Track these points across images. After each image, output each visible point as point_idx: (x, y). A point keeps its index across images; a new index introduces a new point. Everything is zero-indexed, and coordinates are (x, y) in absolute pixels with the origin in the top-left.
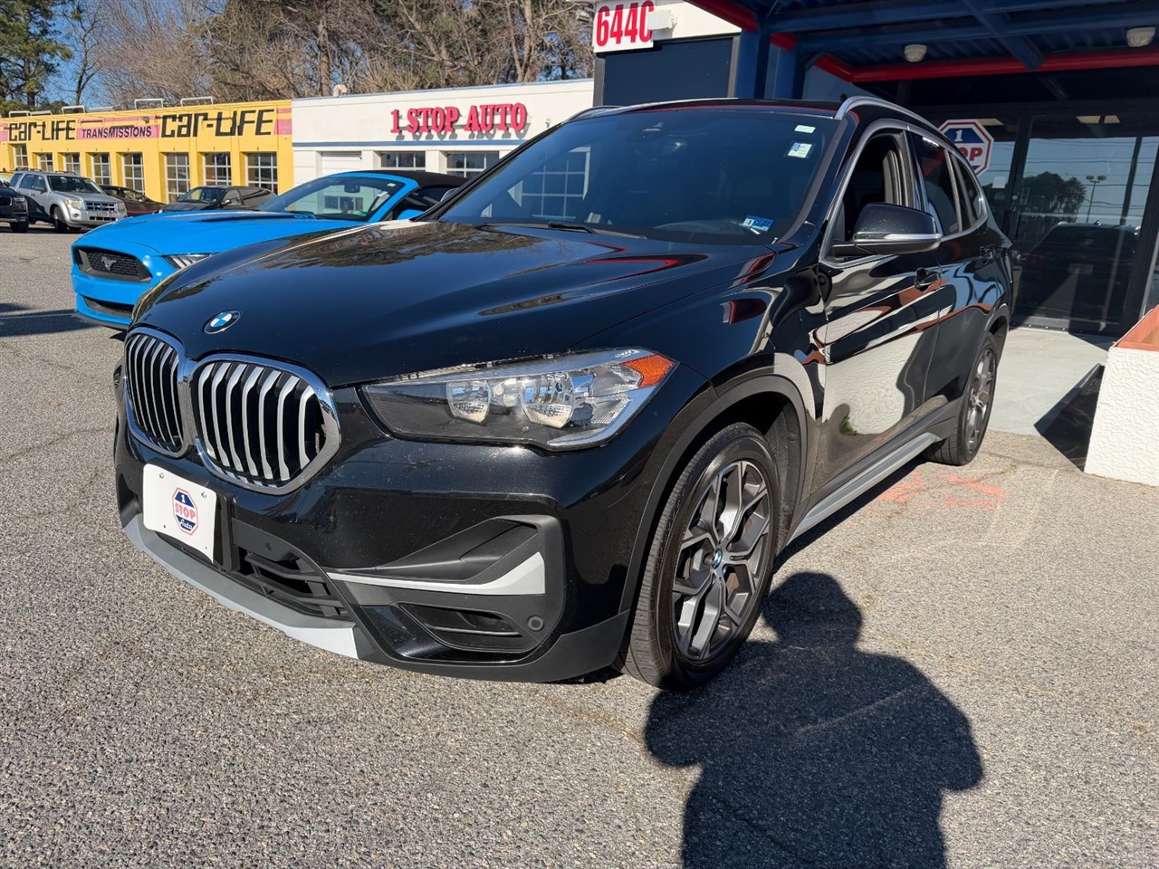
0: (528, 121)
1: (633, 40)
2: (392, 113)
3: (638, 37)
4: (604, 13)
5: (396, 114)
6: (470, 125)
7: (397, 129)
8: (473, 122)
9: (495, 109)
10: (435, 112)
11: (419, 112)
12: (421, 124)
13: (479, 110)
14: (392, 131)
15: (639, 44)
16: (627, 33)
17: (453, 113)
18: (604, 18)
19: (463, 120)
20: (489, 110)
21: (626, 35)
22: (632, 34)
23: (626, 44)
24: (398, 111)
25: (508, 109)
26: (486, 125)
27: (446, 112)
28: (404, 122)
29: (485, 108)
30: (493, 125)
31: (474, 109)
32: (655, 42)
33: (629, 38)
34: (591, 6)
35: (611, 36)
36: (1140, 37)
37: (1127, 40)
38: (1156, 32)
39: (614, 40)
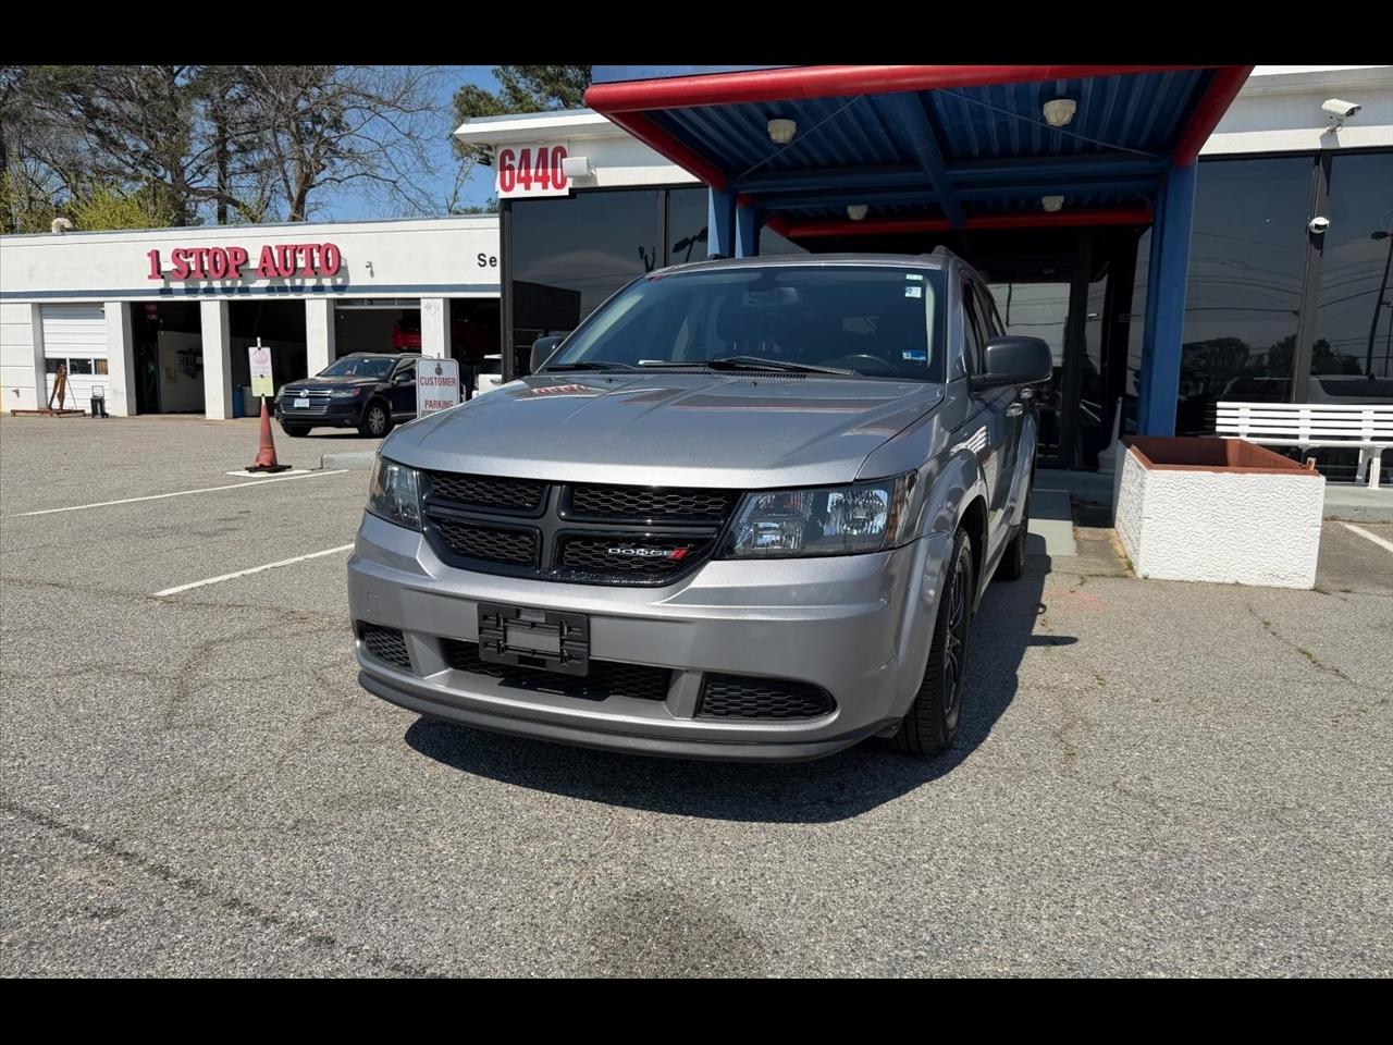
0: (343, 264)
1: (545, 187)
2: (149, 255)
3: (550, 184)
4: (507, 158)
5: (155, 255)
6: (264, 269)
7: (158, 272)
8: (269, 265)
9: (296, 249)
10: (213, 253)
11: (188, 254)
12: (193, 267)
13: (275, 253)
14: (150, 277)
15: (552, 191)
16: (537, 179)
17: (240, 255)
18: (508, 162)
19: (254, 264)
20: (288, 252)
21: (536, 181)
22: (544, 181)
23: (536, 190)
24: (157, 253)
25: (314, 250)
26: (286, 268)
27: (227, 253)
28: (167, 265)
29: (283, 249)
30: (295, 268)
31: (266, 250)
32: (570, 190)
33: (540, 185)
34: (489, 148)
35: (519, 182)
36: (1053, 203)
37: (1042, 205)
38: (1065, 199)
39: (522, 186)
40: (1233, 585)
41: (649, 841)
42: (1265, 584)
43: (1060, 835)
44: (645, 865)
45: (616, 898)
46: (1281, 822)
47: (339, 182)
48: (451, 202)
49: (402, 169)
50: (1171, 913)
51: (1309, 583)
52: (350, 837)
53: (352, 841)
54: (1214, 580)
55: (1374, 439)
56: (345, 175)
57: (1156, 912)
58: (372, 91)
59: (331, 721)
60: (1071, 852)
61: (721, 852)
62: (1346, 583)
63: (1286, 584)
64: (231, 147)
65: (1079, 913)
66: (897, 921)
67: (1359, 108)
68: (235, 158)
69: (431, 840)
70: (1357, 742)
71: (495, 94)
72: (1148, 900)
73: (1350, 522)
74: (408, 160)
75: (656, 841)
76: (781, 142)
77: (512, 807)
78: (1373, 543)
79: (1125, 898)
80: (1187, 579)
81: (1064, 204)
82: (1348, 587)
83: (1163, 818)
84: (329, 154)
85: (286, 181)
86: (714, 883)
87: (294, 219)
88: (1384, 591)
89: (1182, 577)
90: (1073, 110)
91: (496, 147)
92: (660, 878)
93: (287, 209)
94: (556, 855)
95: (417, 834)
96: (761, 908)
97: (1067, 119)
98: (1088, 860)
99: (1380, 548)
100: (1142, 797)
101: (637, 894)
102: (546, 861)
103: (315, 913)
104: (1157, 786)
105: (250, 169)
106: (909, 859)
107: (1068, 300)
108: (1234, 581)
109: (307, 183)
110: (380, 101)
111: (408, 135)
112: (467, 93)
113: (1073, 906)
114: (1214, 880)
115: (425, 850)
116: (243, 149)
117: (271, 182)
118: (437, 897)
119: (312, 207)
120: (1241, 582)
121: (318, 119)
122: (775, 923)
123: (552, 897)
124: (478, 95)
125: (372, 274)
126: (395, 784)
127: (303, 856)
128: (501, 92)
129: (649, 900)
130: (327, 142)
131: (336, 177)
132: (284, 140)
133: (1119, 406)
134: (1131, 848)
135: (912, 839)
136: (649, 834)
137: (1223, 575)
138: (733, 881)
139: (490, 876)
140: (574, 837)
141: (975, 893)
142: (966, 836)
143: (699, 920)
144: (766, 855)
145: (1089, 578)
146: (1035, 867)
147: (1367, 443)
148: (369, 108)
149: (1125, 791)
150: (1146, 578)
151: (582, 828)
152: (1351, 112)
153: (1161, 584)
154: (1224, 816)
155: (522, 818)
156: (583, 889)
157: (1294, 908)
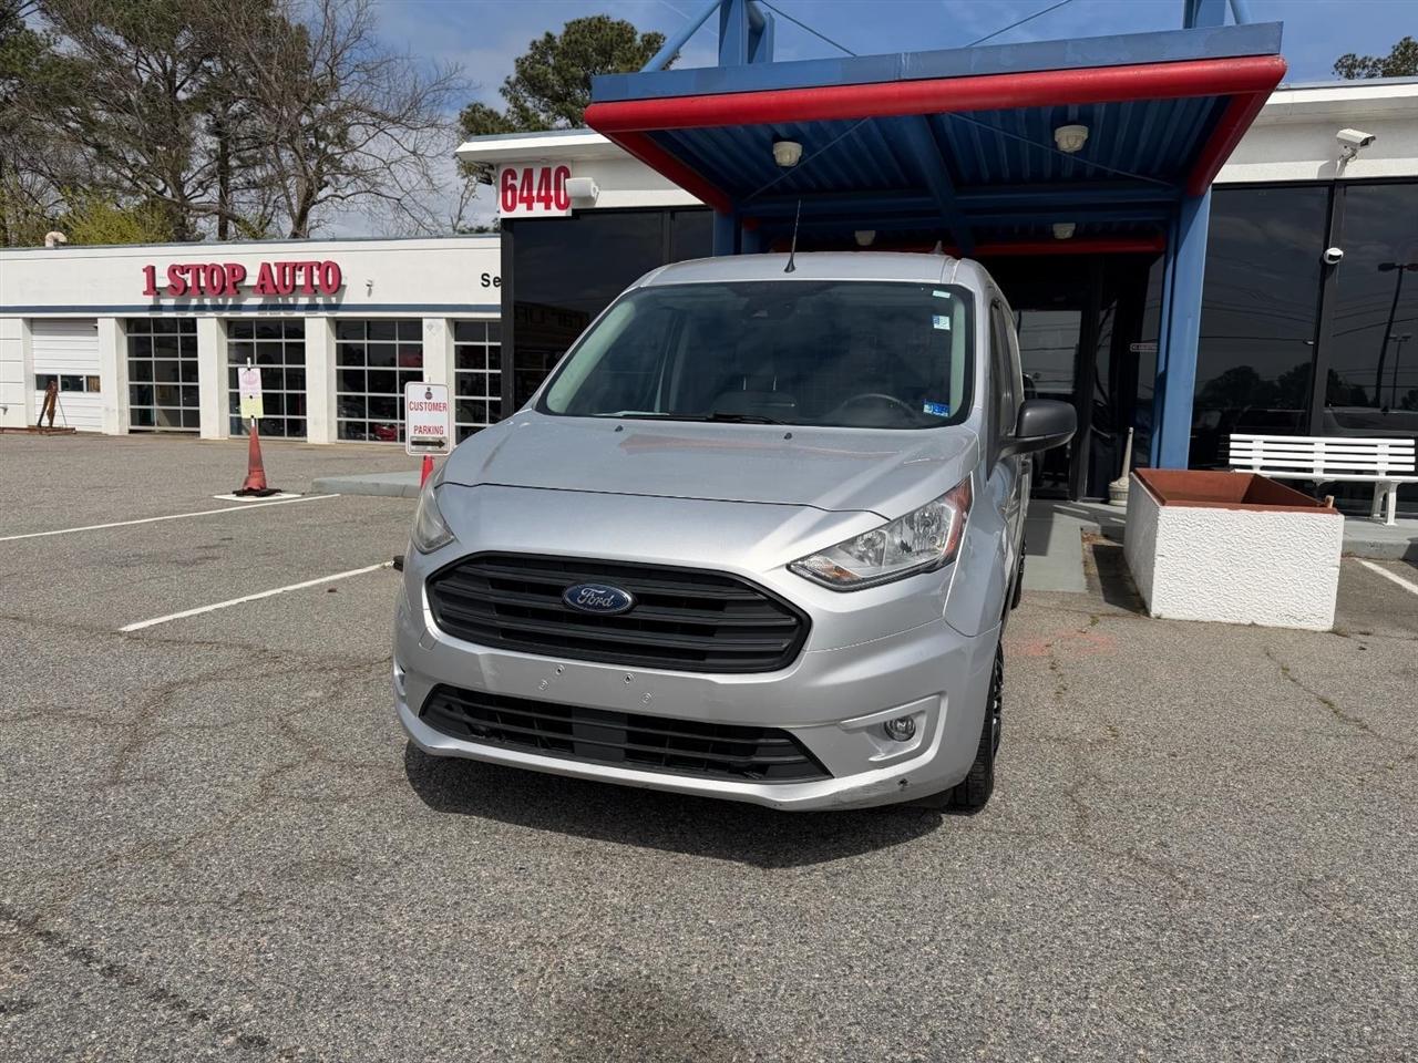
0: (343, 283)
1: (548, 207)
2: (144, 270)
3: (553, 205)
4: (509, 177)
5: (151, 271)
6: (262, 287)
7: (152, 288)
8: (267, 282)
9: (296, 267)
10: (211, 270)
11: (185, 269)
12: (189, 284)
13: (274, 270)
14: (145, 293)
15: (555, 212)
16: (540, 199)
17: (238, 272)
18: (510, 182)
19: (252, 279)
20: (287, 269)
21: (538, 201)
22: (547, 201)
23: (539, 210)
24: (153, 268)
25: (315, 268)
26: (285, 286)
27: (225, 269)
28: (163, 281)
29: (282, 267)
30: (295, 287)
31: (266, 268)
32: (573, 210)
33: (542, 205)
34: (491, 167)
35: (521, 202)
36: (1064, 231)
37: (1052, 232)
38: (1077, 226)
39: (524, 206)
40: (1250, 625)
41: (626, 919)
42: (1281, 624)
43: (1072, 911)
44: (620, 948)
45: (586, 989)
46: (1308, 897)
47: (343, 199)
48: (455, 221)
49: (407, 187)
50: (1194, 1007)
51: (1328, 625)
52: (298, 913)
53: (300, 919)
54: (1229, 620)
55: (1389, 473)
56: (349, 191)
57: (1178, 1005)
58: (377, 108)
59: (291, 775)
60: (1084, 933)
61: (705, 934)
62: (1367, 625)
63: (1304, 625)
64: (233, 163)
65: (1094, 1006)
66: (894, 1016)
67: (1373, 138)
68: (237, 172)
69: (387, 918)
70: (1385, 802)
71: (502, 113)
72: (1169, 991)
73: (1368, 558)
74: (413, 176)
75: (634, 920)
76: (786, 165)
77: (478, 878)
78: (1392, 581)
79: (1142, 988)
80: (1202, 619)
81: (1075, 232)
82: (1368, 630)
83: (1184, 891)
84: (333, 171)
85: (288, 197)
86: (695, 970)
87: (295, 236)
88: (1404, 634)
89: (1196, 617)
90: (1086, 137)
91: (498, 165)
92: (636, 965)
93: (288, 226)
94: (523, 937)
95: (373, 910)
96: (745, 1001)
97: (1078, 145)
98: (1102, 941)
99: (1398, 587)
100: (1159, 866)
101: (610, 984)
102: (512, 943)
103: (248, 1007)
104: (1175, 852)
105: (251, 185)
106: (909, 941)
107: (1079, 326)
108: (1250, 622)
109: (308, 200)
110: (384, 118)
111: (414, 153)
112: (474, 111)
113: (1086, 998)
114: (1239, 966)
115: (380, 928)
116: (246, 165)
117: (274, 198)
118: (387, 986)
119: (315, 223)
120: (1258, 623)
121: (321, 137)
122: (761, 1019)
123: (515, 988)
124: (484, 113)
125: (370, 292)
126: (353, 850)
127: (244, 936)
128: (509, 111)
129: (622, 991)
130: (330, 159)
131: (339, 193)
132: (286, 156)
133: (1131, 436)
134: (1149, 927)
135: (913, 917)
136: (626, 912)
137: (1238, 615)
138: (716, 968)
139: (448, 961)
140: (545, 914)
141: (980, 980)
142: (970, 913)
143: (676, 1016)
144: (754, 937)
145: (1100, 618)
146: (1045, 950)
147: (1382, 477)
148: (374, 125)
149: (1141, 859)
150: (1159, 618)
151: (553, 904)
152: (1366, 142)
153: (1176, 625)
154: (1247, 888)
155: (489, 892)
156: (550, 977)
157: (1326, 1000)
